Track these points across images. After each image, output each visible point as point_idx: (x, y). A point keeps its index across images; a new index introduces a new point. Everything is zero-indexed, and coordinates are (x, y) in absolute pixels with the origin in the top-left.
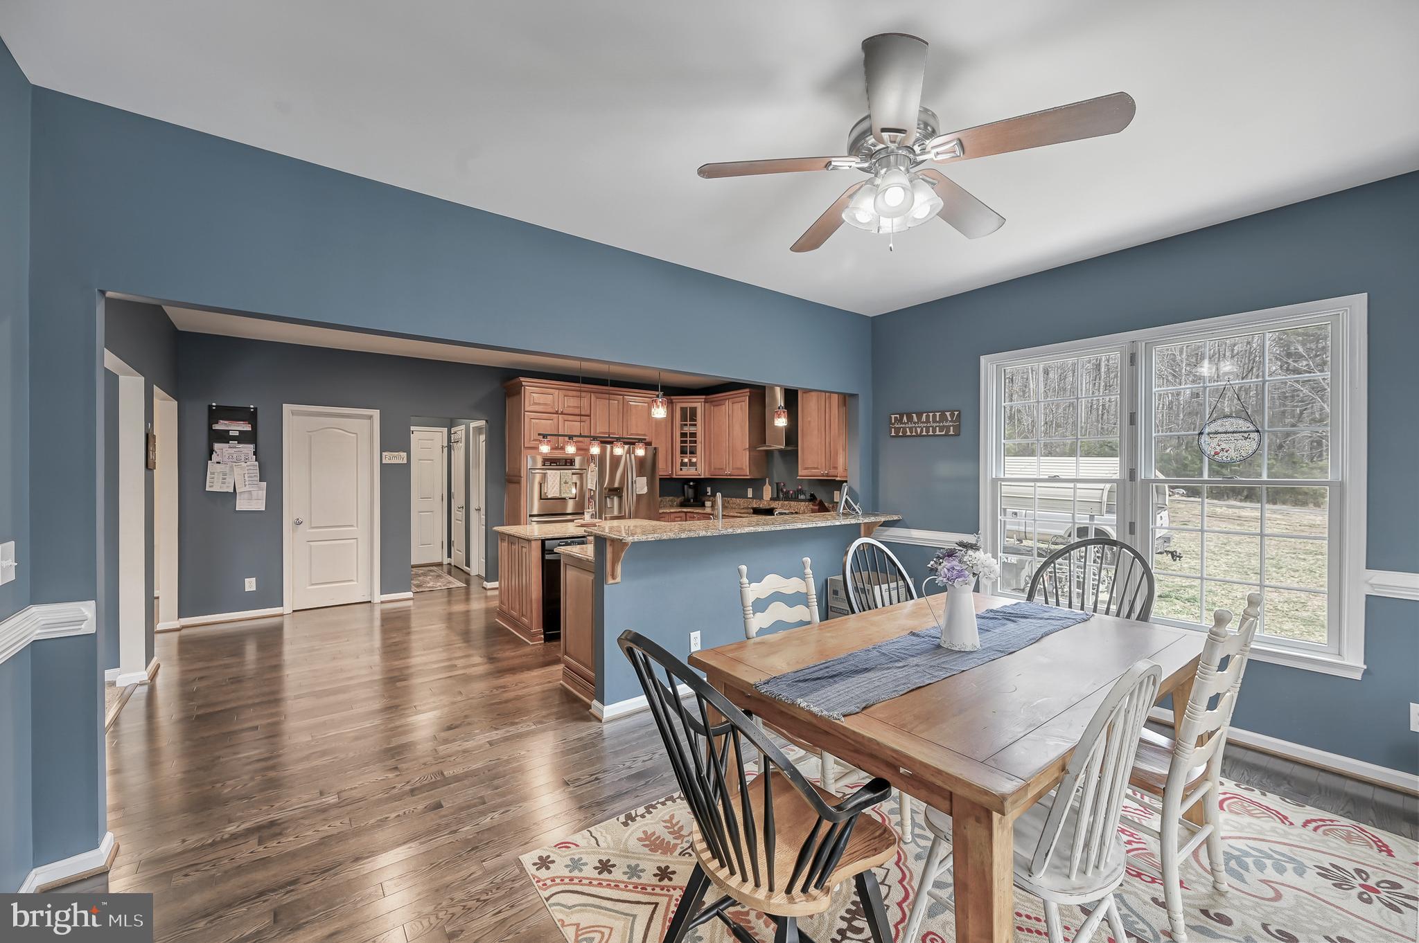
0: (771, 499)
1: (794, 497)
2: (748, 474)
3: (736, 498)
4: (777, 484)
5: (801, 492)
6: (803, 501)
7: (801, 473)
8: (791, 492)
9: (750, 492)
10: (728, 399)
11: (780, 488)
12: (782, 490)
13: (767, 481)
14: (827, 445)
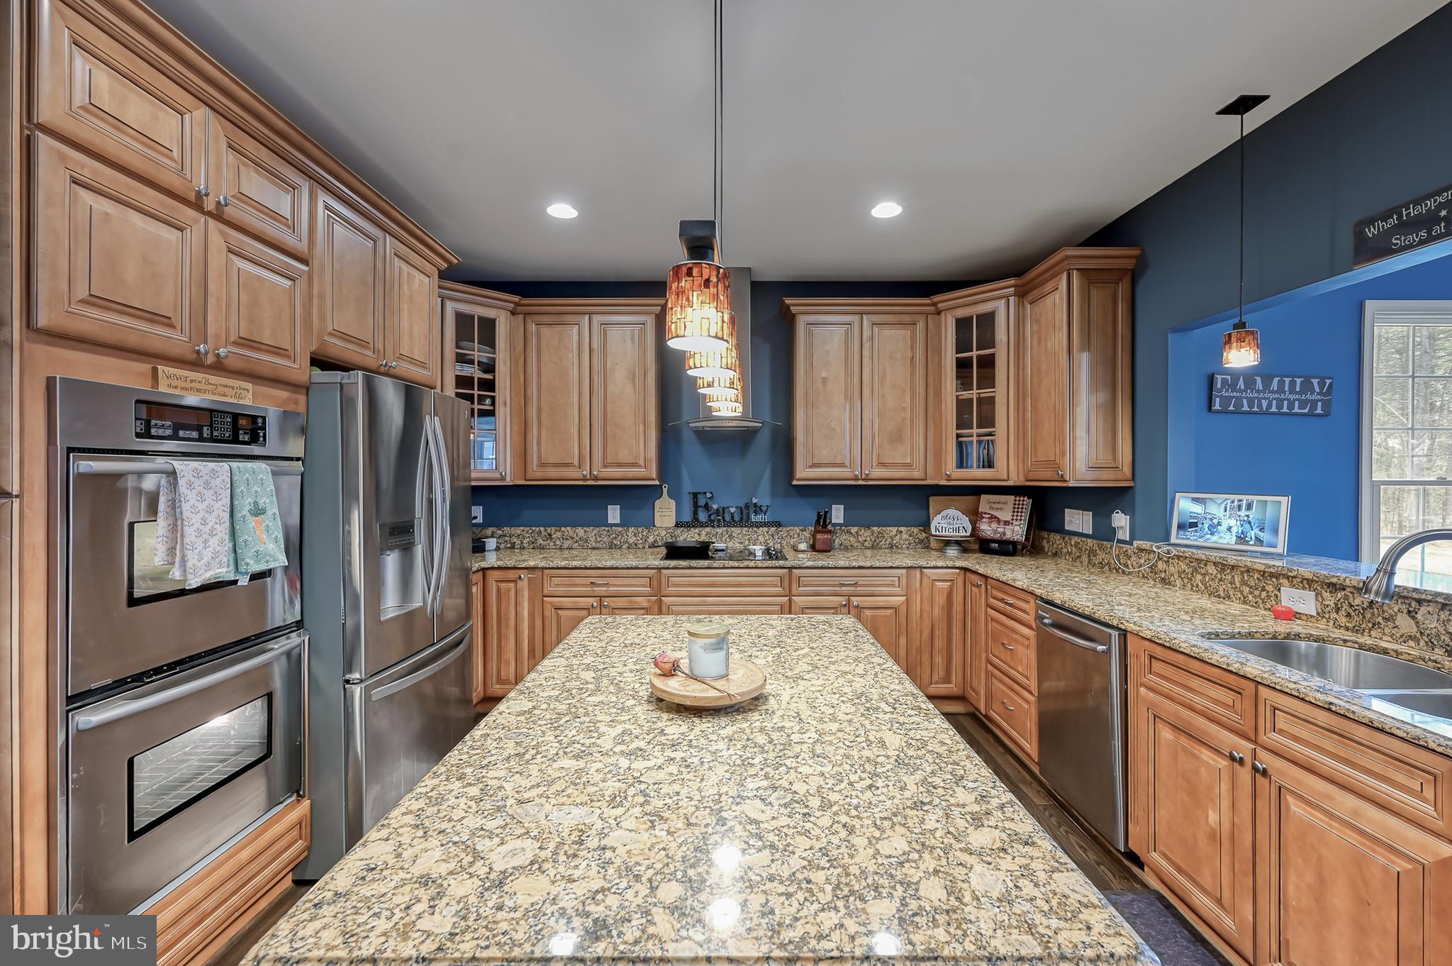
0: (678, 525)
1: (737, 518)
2: (654, 476)
3: (573, 526)
4: (695, 495)
5: (758, 509)
6: (762, 526)
7: (804, 473)
8: (732, 510)
9: (614, 514)
10: (590, 314)
11: (702, 502)
12: (707, 507)
13: (665, 490)
14: (866, 423)
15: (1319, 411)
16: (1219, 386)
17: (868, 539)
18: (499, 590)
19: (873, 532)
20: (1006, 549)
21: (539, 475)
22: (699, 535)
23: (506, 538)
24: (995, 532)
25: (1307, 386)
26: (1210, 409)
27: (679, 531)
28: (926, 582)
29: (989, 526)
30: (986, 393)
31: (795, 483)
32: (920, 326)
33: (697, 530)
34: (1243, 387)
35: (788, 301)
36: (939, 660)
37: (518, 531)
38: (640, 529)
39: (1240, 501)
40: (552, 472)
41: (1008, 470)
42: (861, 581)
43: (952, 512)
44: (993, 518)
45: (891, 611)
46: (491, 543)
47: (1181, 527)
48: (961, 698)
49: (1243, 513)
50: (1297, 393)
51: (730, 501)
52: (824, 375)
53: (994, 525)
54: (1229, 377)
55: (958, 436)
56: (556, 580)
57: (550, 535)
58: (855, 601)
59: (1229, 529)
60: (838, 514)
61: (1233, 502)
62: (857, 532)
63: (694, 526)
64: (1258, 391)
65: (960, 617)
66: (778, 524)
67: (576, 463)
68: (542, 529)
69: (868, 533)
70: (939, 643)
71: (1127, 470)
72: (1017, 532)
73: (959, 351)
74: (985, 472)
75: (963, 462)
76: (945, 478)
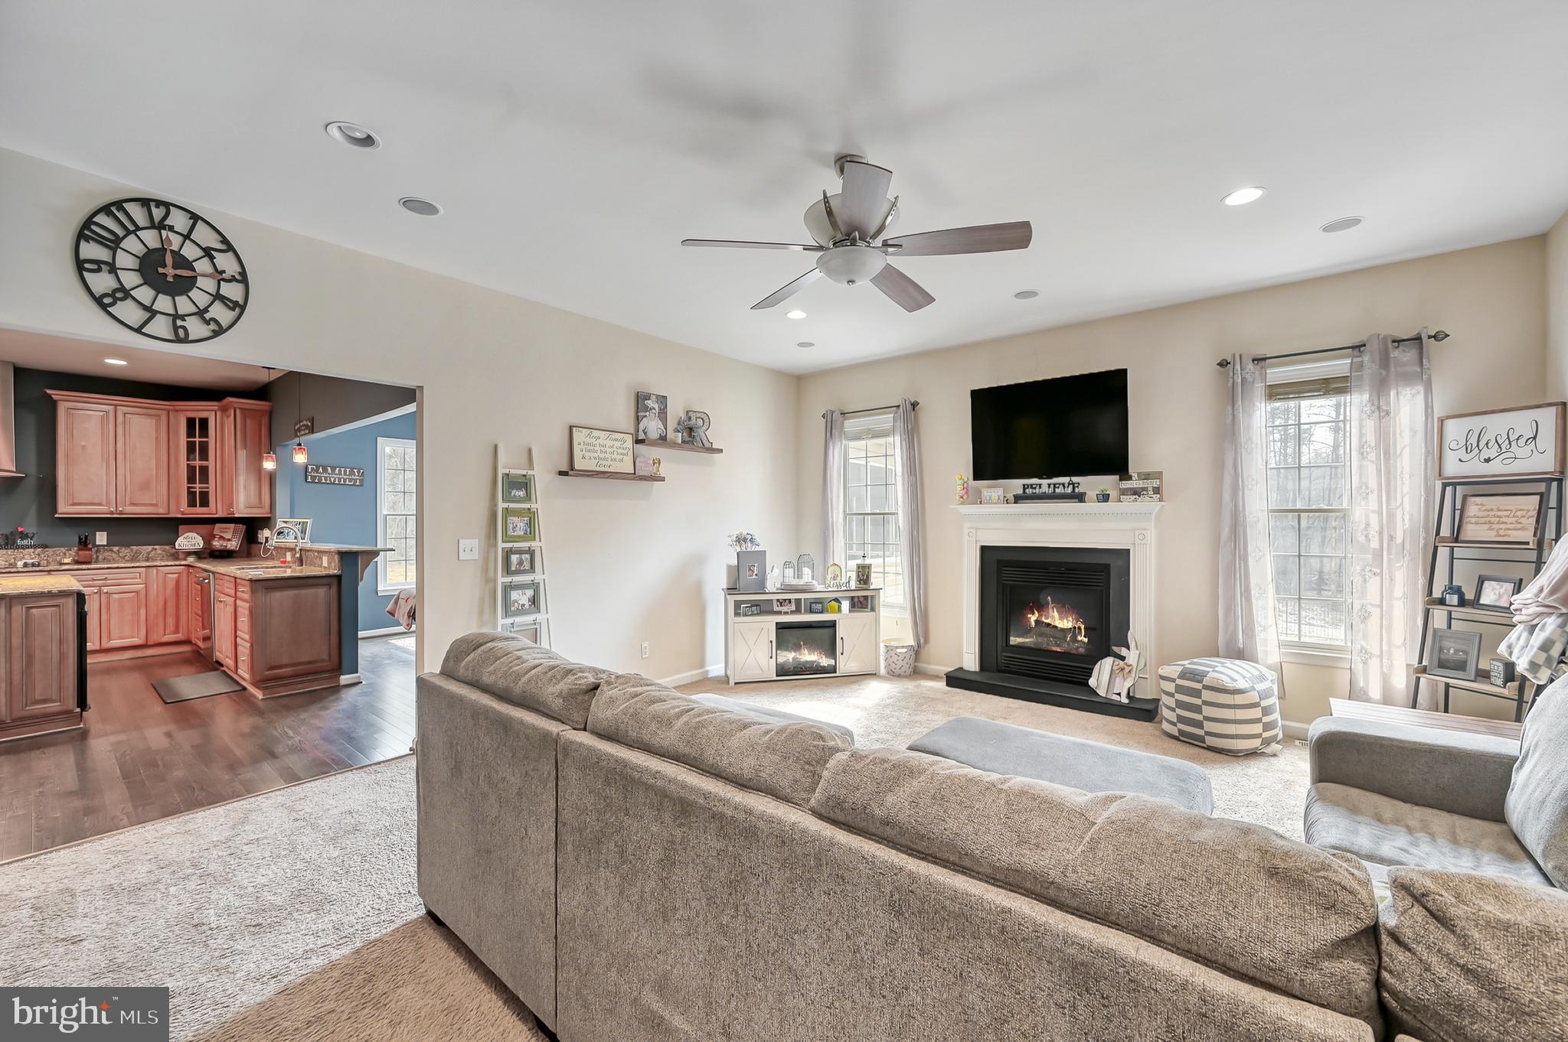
5: (25, 536)
6: (29, 548)
7: (66, 509)
14: (120, 477)
15: (358, 483)
16: (309, 471)
17: (128, 554)
19: (132, 550)
20: (225, 555)
24: (222, 546)
25: (352, 473)
26: (305, 480)
29: (217, 542)
30: (204, 463)
31: (58, 516)
32: (164, 418)
34: (322, 472)
35: (50, 392)
36: (170, 621)
39: (297, 522)
41: (216, 509)
42: (109, 576)
43: (191, 534)
44: (222, 538)
45: (133, 594)
47: (278, 534)
48: (187, 642)
50: (347, 475)
52: (83, 443)
53: (221, 542)
54: (314, 467)
55: (189, 488)
58: (105, 589)
60: (101, 538)
61: (295, 522)
62: (118, 551)
64: (329, 474)
65: (185, 594)
66: (44, 546)
69: (128, 550)
70: (171, 610)
71: (267, 508)
73: (188, 437)
74: (204, 510)
75: (192, 503)
76: (183, 513)
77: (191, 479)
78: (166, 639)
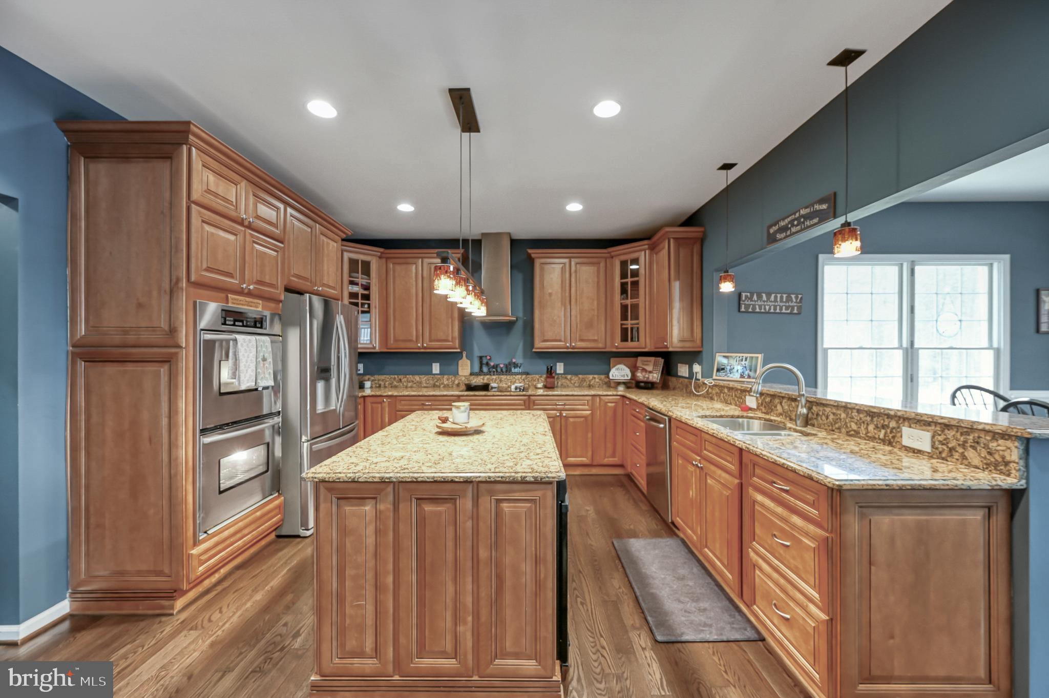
0: (472, 374)
1: (504, 370)
2: (457, 346)
3: (413, 374)
4: (481, 358)
5: (516, 366)
6: (518, 375)
7: (539, 345)
8: (502, 366)
9: (436, 368)
10: (422, 258)
11: (485, 361)
12: (487, 364)
13: (464, 355)
14: (573, 318)
15: (795, 311)
16: (744, 299)
17: (577, 382)
18: (372, 408)
19: (579, 378)
20: (648, 386)
21: (394, 346)
22: (483, 379)
23: (376, 382)
24: (644, 377)
26: (739, 311)
27: (472, 377)
28: (602, 402)
29: (642, 374)
30: (635, 301)
31: (534, 350)
32: (602, 265)
33: (482, 377)
34: (756, 299)
35: (530, 251)
36: (609, 445)
37: (383, 377)
38: (451, 377)
39: (743, 356)
40: (402, 345)
41: (646, 343)
42: (569, 402)
43: (622, 366)
44: (644, 370)
45: (582, 419)
46: (368, 384)
47: (718, 370)
48: (621, 466)
49: (743, 363)
50: (784, 302)
51: (500, 361)
52: (550, 291)
53: (644, 374)
54: (749, 294)
55: (622, 325)
56: (403, 402)
57: (400, 380)
58: (565, 414)
59: (737, 371)
60: (560, 368)
61: (739, 357)
62: (571, 378)
63: (480, 375)
64: (764, 301)
65: (620, 422)
66: (527, 374)
67: (414, 339)
68: (396, 376)
69: (577, 378)
70: (610, 435)
71: (699, 342)
72: (655, 377)
73: (622, 278)
74: (635, 344)
75: (624, 338)
76: (617, 348)
77: (624, 317)
78: (607, 461)
